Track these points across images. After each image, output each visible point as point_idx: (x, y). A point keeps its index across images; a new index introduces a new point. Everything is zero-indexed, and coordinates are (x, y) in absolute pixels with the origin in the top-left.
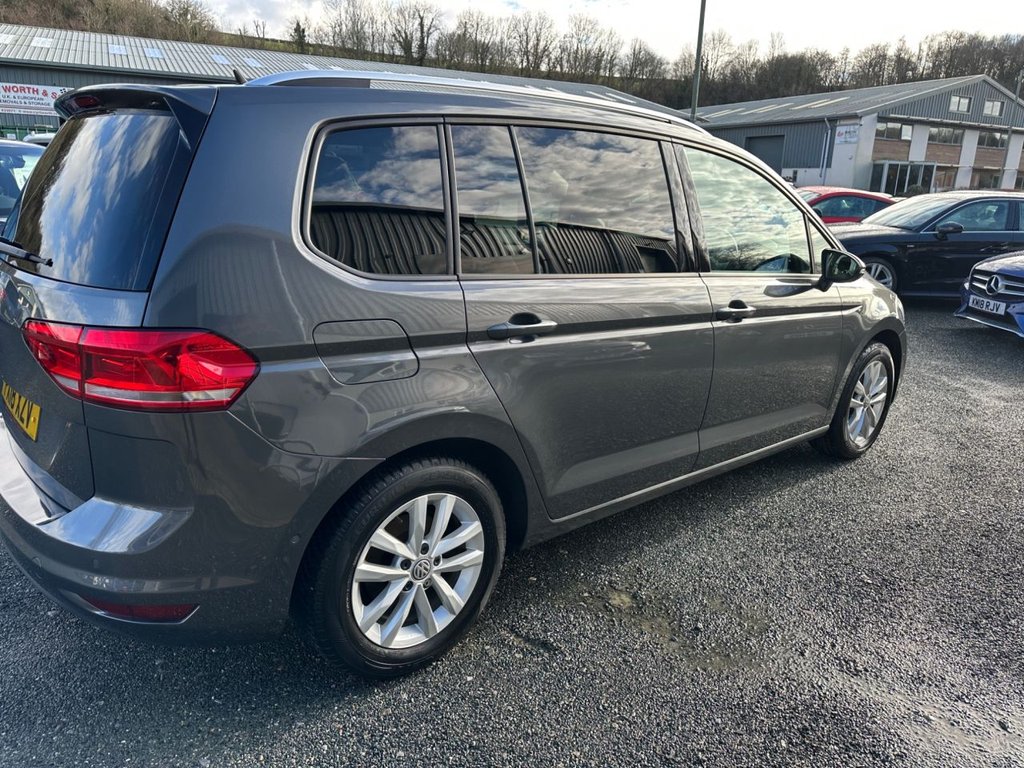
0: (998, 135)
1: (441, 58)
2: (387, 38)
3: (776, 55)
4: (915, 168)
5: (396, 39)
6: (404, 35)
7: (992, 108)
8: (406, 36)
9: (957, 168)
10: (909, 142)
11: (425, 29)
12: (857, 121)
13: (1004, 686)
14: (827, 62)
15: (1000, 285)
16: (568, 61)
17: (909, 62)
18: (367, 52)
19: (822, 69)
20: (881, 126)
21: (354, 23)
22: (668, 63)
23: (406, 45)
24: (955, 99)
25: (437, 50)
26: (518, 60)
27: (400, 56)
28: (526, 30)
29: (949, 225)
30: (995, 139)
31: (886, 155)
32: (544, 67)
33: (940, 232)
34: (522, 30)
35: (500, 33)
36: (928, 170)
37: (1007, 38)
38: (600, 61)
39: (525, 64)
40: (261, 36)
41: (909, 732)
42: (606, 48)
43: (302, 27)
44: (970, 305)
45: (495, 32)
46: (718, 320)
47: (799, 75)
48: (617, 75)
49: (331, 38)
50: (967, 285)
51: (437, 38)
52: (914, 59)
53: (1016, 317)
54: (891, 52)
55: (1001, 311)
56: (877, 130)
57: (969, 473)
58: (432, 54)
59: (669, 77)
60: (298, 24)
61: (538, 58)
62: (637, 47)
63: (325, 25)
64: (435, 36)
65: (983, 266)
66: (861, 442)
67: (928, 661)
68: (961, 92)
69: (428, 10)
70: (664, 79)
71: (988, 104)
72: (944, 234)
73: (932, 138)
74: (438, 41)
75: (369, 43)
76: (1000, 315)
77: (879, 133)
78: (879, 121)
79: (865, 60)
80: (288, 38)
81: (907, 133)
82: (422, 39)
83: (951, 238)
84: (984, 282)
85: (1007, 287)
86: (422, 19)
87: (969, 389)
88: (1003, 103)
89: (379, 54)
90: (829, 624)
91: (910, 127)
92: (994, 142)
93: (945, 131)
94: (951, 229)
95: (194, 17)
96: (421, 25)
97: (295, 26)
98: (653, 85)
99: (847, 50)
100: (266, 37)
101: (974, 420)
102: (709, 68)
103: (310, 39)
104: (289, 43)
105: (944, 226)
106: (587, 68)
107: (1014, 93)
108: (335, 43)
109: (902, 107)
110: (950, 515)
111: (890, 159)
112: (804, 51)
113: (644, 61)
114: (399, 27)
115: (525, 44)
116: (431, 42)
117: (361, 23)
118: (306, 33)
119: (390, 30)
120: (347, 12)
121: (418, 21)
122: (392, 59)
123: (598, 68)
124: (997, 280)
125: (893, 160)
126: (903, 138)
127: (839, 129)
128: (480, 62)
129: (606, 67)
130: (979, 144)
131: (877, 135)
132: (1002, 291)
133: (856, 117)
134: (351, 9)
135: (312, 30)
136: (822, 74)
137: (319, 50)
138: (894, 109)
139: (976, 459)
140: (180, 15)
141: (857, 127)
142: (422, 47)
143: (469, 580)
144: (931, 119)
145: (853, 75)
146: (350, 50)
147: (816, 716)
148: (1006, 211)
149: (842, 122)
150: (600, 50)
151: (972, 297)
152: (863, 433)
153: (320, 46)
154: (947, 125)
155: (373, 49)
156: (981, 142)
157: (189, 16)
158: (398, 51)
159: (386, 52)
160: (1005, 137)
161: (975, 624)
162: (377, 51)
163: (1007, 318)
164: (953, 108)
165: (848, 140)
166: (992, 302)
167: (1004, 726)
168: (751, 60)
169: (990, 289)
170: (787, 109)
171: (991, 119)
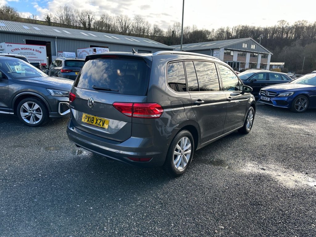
0: (255, 54)
1: (96, 28)
2: (78, 21)
3: (195, 30)
4: (235, 63)
5: (81, 22)
6: (83, 21)
7: (253, 47)
8: (84, 21)
9: (245, 63)
10: (233, 56)
11: (90, 19)
12: (219, 50)
13: (291, 170)
14: (208, 33)
15: (268, 94)
16: (135, 30)
17: (230, 33)
18: (71, 26)
19: (207, 35)
20: (225, 51)
21: (67, 17)
22: (164, 32)
23: (84, 24)
24: (244, 44)
25: (94, 26)
26: (120, 29)
27: (82, 27)
28: (122, 20)
29: (253, 79)
30: (254, 55)
31: (227, 59)
32: (127, 32)
33: (251, 81)
34: (121, 21)
35: (114, 21)
36: (238, 63)
37: (254, 27)
38: (144, 31)
39: (122, 31)
40: (35, 19)
41: (277, 177)
42: (146, 27)
43: (49, 17)
44: (261, 99)
45: (112, 21)
46: (227, 101)
47: (201, 36)
48: (150, 35)
49: (59, 21)
50: (260, 94)
51: (94, 22)
52: (231, 33)
53: (272, 101)
54: (225, 30)
55: (269, 100)
56: (224, 52)
57: (272, 135)
58: (92, 27)
59: (165, 36)
60: (48, 16)
61: (126, 30)
62: (155, 27)
63: (57, 17)
64: (93, 21)
65: (263, 89)
66: (249, 129)
67: (277, 167)
68: (245, 42)
69: (91, 13)
70: (163, 36)
71: (252, 46)
72: (252, 81)
73: (238, 55)
74: (94, 23)
75: (72, 23)
76: (269, 101)
77: (225, 53)
78: (225, 50)
79: (218, 32)
80: (44, 20)
81: (232, 53)
82: (89, 22)
83: (254, 82)
84: (264, 93)
85: (270, 94)
86: (89, 16)
87: (265, 118)
88: (256, 45)
89: (75, 26)
90: (256, 163)
91: (233, 52)
92: (254, 56)
93: (241, 53)
94: (254, 80)
95: (11, 12)
96: (89, 18)
97: (47, 17)
98: (160, 38)
99: (214, 30)
100: (37, 20)
101: (269, 125)
102: (176, 33)
103: (52, 20)
104: (45, 22)
105: (252, 79)
106: (141, 33)
107: (259, 43)
108: (61, 22)
109: (230, 46)
110: (271, 143)
111: (228, 61)
112: (202, 29)
113: (157, 31)
114: (82, 18)
115: (121, 25)
116: (92, 23)
117: (69, 17)
118: (51, 19)
119: (79, 19)
120: (64, 13)
121: (88, 17)
122: (80, 28)
123: (144, 33)
124: (267, 93)
125: (229, 61)
126: (231, 55)
127: (214, 52)
128: (108, 30)
129: (146, 32)
130: (250, 56)
131: (224, 54)
132: (268, 95)
133: (219, 49)
134: (66, 12)
135: (52, 18)
136: (207, 36)
137: (55, 25)
138: (228, 47)
139: (272, 132)
140: (7, 12)
141: (219, 51)
142: (89, 25)
143: (189, 156)
144: (238, 50)
145: (216, 37)
146: (65, 25)
147: (260, 176)
148: (266, 76)
149: (215, 50)
150: (144, 27)
151: (261, 97)
152: (249, 128)
153: (56, 23)
154: (242, 51)
155: (73, 25)
156: (251, 56)
157: (10, 12)
158: (82, 26)
159: (77, 26)
160: (257, 55)
161: (283, 161)
162: (75, 25)
163: (270, 102)
164: (243, 46)
165: (217, 55)
166: (266, 98)
167: (293, 175)
168: (188, 32)
169: (266, 95)
170: (200, 46)
171: (253, 50)
